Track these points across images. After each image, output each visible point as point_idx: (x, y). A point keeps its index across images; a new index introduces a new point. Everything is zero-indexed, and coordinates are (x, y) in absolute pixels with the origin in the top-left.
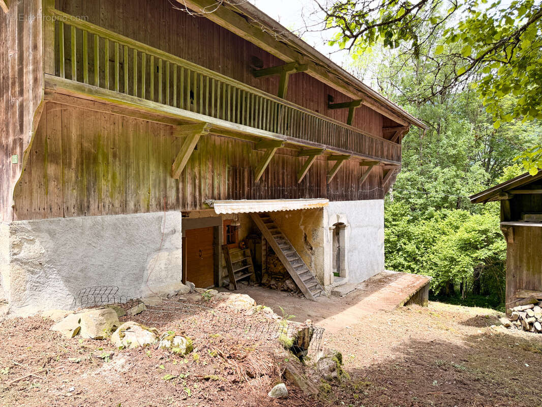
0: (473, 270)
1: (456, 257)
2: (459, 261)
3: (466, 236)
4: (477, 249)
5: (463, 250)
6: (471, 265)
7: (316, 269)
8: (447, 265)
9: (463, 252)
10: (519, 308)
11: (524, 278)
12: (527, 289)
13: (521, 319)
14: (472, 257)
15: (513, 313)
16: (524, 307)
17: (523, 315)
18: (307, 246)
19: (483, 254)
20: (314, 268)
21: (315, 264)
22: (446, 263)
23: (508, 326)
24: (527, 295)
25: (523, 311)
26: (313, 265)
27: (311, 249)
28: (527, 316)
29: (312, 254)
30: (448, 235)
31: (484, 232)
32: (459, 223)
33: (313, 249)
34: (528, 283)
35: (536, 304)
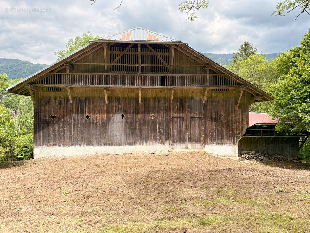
11: (242, 148)
28: (246, 157)
34: (243, 150)
35: (246, 154)
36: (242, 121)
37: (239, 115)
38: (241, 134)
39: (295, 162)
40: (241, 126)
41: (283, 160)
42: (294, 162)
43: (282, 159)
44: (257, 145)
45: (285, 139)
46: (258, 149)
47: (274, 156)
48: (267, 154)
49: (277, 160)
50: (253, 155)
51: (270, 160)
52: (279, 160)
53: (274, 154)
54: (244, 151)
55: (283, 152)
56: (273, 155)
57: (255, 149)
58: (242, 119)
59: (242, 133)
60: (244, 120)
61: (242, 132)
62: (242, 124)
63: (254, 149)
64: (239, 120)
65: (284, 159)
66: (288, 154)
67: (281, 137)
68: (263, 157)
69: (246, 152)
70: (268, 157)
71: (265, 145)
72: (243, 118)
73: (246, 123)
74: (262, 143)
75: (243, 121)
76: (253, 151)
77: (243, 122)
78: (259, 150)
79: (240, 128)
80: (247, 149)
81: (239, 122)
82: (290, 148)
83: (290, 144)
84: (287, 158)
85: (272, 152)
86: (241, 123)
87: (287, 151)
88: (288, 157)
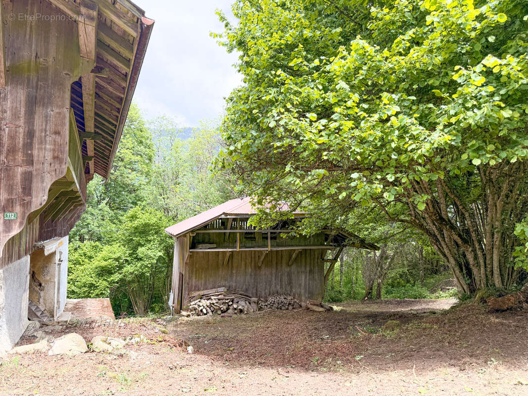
0: (109, 291)
1: (95, 283)
2: (99, 286)
3: (104, 264)
4: (112, 274)
5: (99, 276)
6: (108, 287)
7: (45, 304)
8: (87, 291)
9: (100, 278)
10: (193, 303)
11: (194, 284)
12: (195, 290)
13: (195, 309)
14: (108, 281)
15: (191, 307)
16: (196, 302)
17: (196, 306)
18: (35, 283)
19: (116, 277)
20: (42, 303)
21: (44, 299)
22: (86, 289)
23: (188, 316)
24: (196, 294)
25: (195, 304)
26: (41, 300)
27: (40, 285)
28: (199, 306)
29: (41, 290)
30: (83, 265)
31: (117, 259)
32: (93, 254)
33: (43, 285)
34: (195, 286)
35: (201, 298)
36: (28, 145)
37: (16, 116)
38: (18, 209)
39: (316, 311)
40: (20, 170)
41: (290, 307)
42: (314, 311)
43: (290, 304)
44: (232, 272)
45: (294, 256)
46: (234, 284)
47: (271, 299)
48: (257, 294)
49: (277, 308)
50: (219, 300)
51: (260, 309)
52: (283, 308)
53: (272, 292)
54: (199, 290)
55: (291, 288)
56: (269, 295)
57: (228, 285)
58: (30, 134)
59: (26, 205)
60: (42, 142)
61: (27, 199)
62: (30, 161)
63: (223, 283)
64: (12, 138)
65: (293, 305)
66: (303, 291)
67: (286, 248)
68: (243, 303)
69: (202, 293)
70: (258, 303)
71: (250, 270)
72: (37, 134)
73: (49, 156)
74: (243, 266)
75: (36, 146)
76: (222, 289)
77: (35, 152)
78: (236, 286)
79: (19, 178)
80: (205, 283)
81: (12, 151)
82: (306, 277)
83: (305, 267)
84: (301, 301)
85: (268, 287)
86: (20, 157)
87: (300, 285)
88: (303, 298)
